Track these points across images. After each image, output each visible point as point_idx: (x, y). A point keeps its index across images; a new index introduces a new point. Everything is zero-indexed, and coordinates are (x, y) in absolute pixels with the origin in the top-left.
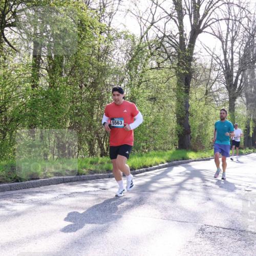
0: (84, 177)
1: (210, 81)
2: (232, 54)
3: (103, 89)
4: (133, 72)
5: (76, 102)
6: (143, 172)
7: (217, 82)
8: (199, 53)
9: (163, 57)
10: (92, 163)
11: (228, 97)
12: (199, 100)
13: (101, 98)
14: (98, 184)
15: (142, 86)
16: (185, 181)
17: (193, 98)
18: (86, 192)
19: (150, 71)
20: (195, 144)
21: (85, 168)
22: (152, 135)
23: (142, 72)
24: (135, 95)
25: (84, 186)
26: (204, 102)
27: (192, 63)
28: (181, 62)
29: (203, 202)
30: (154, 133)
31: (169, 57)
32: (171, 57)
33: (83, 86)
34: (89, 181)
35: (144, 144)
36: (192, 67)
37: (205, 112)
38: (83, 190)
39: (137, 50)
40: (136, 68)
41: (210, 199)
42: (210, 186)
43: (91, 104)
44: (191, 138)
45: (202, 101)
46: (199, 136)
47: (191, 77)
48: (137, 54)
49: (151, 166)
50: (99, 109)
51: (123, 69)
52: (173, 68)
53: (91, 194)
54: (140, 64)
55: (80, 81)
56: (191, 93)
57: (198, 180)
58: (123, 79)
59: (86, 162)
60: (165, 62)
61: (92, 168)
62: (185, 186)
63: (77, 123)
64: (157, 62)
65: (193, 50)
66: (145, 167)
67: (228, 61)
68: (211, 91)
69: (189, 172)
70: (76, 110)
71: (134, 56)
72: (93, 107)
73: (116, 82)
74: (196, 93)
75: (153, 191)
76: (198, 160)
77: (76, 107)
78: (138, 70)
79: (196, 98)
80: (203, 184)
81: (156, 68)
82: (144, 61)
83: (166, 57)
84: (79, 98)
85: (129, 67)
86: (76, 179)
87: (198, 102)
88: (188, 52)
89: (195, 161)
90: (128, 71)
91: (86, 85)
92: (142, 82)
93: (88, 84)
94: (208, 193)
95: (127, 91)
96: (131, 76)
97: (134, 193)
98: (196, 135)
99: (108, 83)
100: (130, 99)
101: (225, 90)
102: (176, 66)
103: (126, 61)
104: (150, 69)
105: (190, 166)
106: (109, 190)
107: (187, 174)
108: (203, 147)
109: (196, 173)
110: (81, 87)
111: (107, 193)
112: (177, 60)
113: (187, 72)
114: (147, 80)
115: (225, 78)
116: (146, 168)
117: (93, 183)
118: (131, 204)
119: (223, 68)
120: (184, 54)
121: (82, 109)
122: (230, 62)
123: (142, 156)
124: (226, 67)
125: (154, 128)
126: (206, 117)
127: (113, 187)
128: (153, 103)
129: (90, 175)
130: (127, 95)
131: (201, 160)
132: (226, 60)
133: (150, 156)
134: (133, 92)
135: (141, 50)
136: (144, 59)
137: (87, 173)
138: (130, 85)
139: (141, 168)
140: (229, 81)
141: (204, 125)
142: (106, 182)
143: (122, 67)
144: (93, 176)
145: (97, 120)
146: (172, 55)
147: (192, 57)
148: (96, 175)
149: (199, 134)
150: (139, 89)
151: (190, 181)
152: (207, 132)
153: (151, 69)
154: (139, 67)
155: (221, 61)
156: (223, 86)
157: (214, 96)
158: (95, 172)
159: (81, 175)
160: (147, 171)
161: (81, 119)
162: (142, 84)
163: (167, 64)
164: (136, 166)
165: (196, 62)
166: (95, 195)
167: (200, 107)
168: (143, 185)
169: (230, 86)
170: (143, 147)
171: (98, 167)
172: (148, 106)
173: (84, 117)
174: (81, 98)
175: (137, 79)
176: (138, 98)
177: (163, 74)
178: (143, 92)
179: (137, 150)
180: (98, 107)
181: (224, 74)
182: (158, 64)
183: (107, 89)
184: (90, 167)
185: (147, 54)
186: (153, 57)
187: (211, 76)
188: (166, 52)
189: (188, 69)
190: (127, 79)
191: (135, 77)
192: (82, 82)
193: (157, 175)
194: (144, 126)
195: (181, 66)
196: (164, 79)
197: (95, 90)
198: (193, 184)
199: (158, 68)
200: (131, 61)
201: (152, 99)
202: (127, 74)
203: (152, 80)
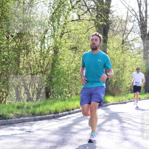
0: (11, 121)
1: (126, 31)
2: (146, 6)
3: (28, 40)
4: (56, 24)
5: (4, 52)
6: (66, 115)
7: (132, 33)
8: (116, 6)
9: (83, 10)
10: (18, 108)
11: (143, 46)
12: (116, 49)
13: (26, 48)
14: (24, 127)
15: (64, 37)
16: (104, 123)
17: (111, 47)
18: (13, 135)
19: (71, 22)
20: (113, 89)
21: (12, 112)
22: (73, 81)
23: (64, 24)
24: (58, 45)
25: (11, 129)
26: (121, 51)
27: (109, 15)
28: (100, 14)
29: (120, 142)
30: (75, 79)
31: (88, 10)
32: (90, 10)
33: (10, 37)
34: (16, 125)
35: (66, 90)
36: (109, 19)
37: (121, 60)
38: (10, 133)
39: (59, 3)
40: (59, 21)
41: (126, 139)
42: (126, 127)
43: (17, 53)
44: (109, 83)
45: (119, 50)
46: (116, 81)
47: (108, 28)
48: (59, 7)
49: (73, 110)
50: (25, 58)
51: (47, 21)
52: (92, 20)
53: (18, 137)
54: (62, 17)
55: (6, 32)
56: (109, 43)
57: (115, 122)
58: (47, 31)
59: (13, 107)
60: (85, 14)
61: (19, 112)
62: (104, 127)
63: (5, 71)
64: (78, 15)
65: (110, 3)
66: (67, 110)
67: (142, 13)
68: (127, 40)
69: (107, 114)
70: (3, 59)
71: (56, 10)
72: (19, 56)
73: (40, 33)
74: (113, 43)
75: (74, 133)
76: (116, 104)
77: (3, 56)
78: (60, 22)
79: (114, 48)
80: (121, 125)
81: (77, 20)
82: (66, 13)
83: (86, 10)
84: (6, 48)
85: (52, 19)
86: (4, 123)
87: (115, 50)
88: (106, 5)
89: (113, 104)
90: (52, 23)
91: (12, 36)
92: (64, 33)
93: (15, 35)
94: (124, 134)
95: (51, 41)
96: (54, 27)
97: (57, 134)
98: (114, 81)
99: (33, 34)
100: (54, 48)
101: (140, 39)
102: (95, 18)
103: (49, 14)
104: (71, 21)
105: (109, 109)
106: (34, 133)
107: (106, 116)
108: (120, 92)
109: (114, 116)
110: (8, 38)
111: (32, 135)
112: (96, 12)
113: (105, 24)
114: (69, 31)
115: (140, 29)
116: (69, 111)
117: (19, 126)
118: (55, 145)
119: (138, 19)
120: (102, 7)
121: (9, 58)
122: (144, 14)
123: (65, 100)
124: (141, 18)
125: (75, 75)
126: (123, 64)
127: (38, 130)
128: (74, 52)
129: (17, 119)
130: (51, 45)
131: (118, 104)
132: (140, 12)
133: (72, 100)
134: (56, 42)
135: (63, 3)
136: (65, 11)
137: (14, 117)
138: (53, 36)
139: (64, 111)
140: (143, 31)
141: (121, 71)
142: (31, 125)
143: (46, 19)
144: (19, 120)
145: (23, 69)
146: (91, 8)
147: (109, 9)
148: (22, 118)
149: (116, 80)
150: (62, 39)
151: (109, 123)
152: (124, 78)
153: (73, 21)
154: (61, 19)
155: (136, 13)
156: (138, 36)
157: (130, 45)
158: (21, 116)
159: (8, 119)
160: (70, 114)
161: (8, 67)
162: (64, 35)
163: (87, 16)
164: (59, 109)
165: (113, 14)
166: (21, 137)
167: (117, 55)
168: (66, 127)
169: (145, 36)
170: (65, 92)
171: (24, 112)
172: (70, 55)
173: (11, 65)
174: (8, 48)
175: (60, 31)
176: (61, 48)
177: (83, 25)
178: (65, 42)
179: (60, 95)
180: (24, 56)
181: (139, 25)
182: (79, 16)
183: (32, 40)
184: (17, 111)
185: (68, 7)
186: (74, 10)
187: (127, 26)
188: (86, 5)
189: (106, 21)
190: (50, 31)
191: (58, 28)
192: (9, 33)
193: (79, 118)
194: (67, 73)
195: (100, 18)
196: (85, 30)
197: (21, 41)
198: (111, 125)
199: (79, 20)
200: (53, 13)
201: (73, 48)
202: (50, 25)
203: (73, 31)
